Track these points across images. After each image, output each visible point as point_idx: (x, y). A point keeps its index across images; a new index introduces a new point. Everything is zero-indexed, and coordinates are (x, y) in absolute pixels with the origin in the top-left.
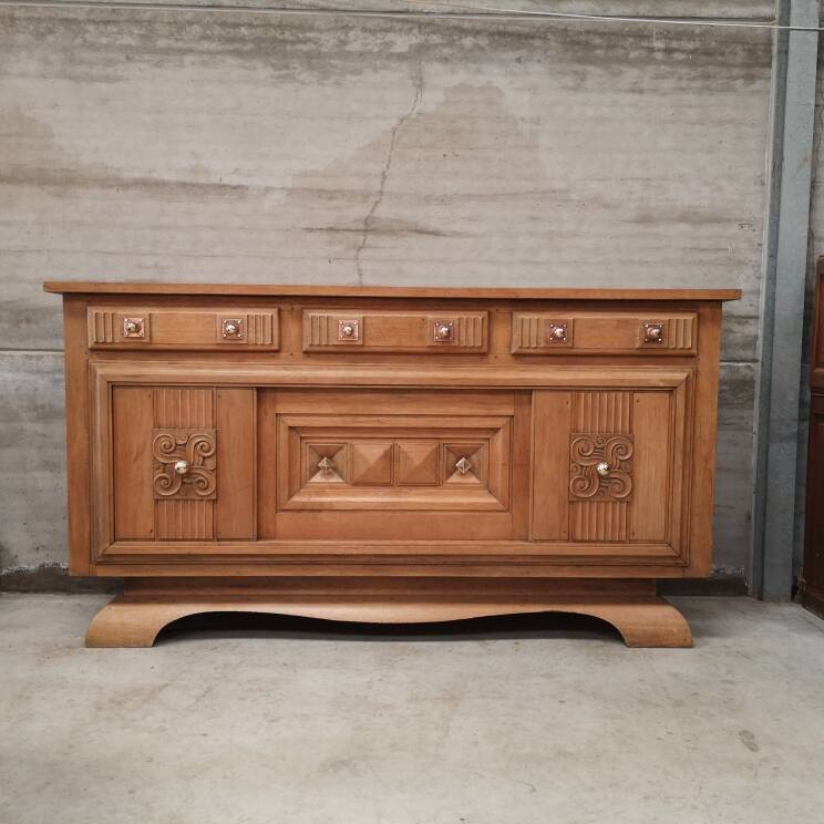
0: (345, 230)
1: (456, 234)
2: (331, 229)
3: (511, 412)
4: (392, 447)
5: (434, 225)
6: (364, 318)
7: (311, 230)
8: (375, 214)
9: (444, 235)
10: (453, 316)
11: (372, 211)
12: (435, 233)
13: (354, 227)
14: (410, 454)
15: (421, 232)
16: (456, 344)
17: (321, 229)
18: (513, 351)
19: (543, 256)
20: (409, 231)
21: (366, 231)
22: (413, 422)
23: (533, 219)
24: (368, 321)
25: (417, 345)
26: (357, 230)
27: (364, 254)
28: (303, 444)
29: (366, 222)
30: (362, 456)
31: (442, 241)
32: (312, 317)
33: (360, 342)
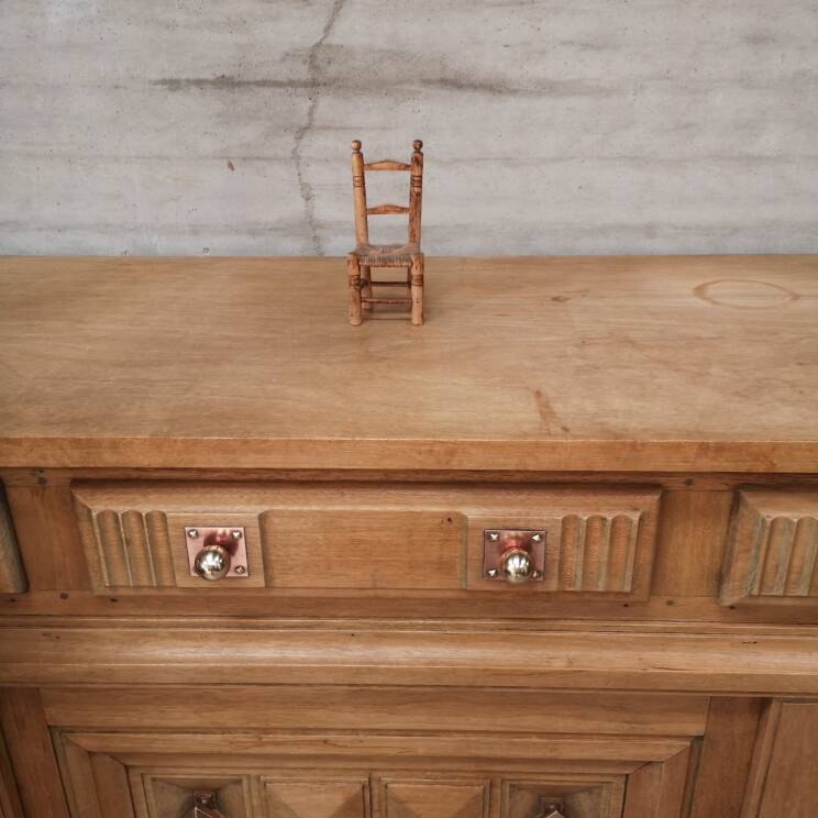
0: (263, 84)
1: (547, 88)
2: (225, 83)
3: (696, 728)
4: (367, 786)
5: (489, 63)
6: (262, 518)
7: (173, 84)
8: (334, 40)
9: (514, 92)
10: (545, 512)
11: (328, 29)
12: (495, 88)
13: (282, 72)
14: (413, 806)
15: (455, 83)
16: (553, 585)
17: (199, 83)
18: (729, 599)
19: (769, 141)
20: (427, 82)
21: (314, 84)
22: (421, 746)
23: (755, 40)
24: (276, 524)
25: (433, 583)
26: (291, 83)
27: (316, 144)
28: (135, 779)
29: (312, 58)
30: (286, 806)
31: (510, 106)
32: (102, 515)
33: (258, 581)
